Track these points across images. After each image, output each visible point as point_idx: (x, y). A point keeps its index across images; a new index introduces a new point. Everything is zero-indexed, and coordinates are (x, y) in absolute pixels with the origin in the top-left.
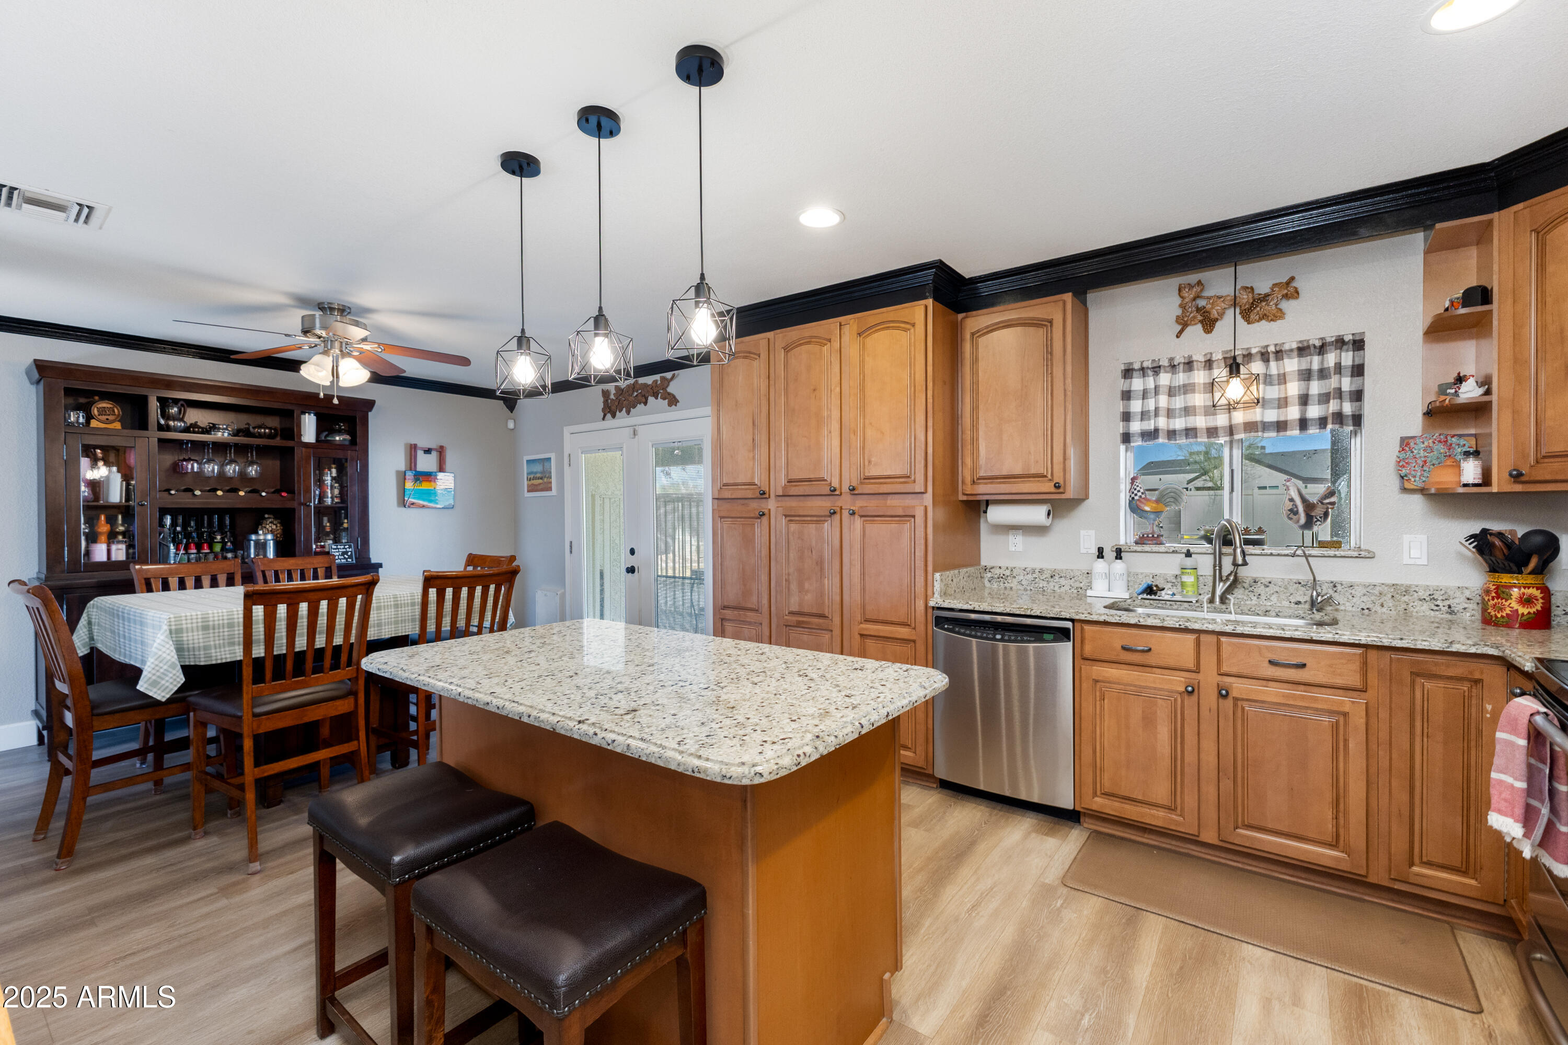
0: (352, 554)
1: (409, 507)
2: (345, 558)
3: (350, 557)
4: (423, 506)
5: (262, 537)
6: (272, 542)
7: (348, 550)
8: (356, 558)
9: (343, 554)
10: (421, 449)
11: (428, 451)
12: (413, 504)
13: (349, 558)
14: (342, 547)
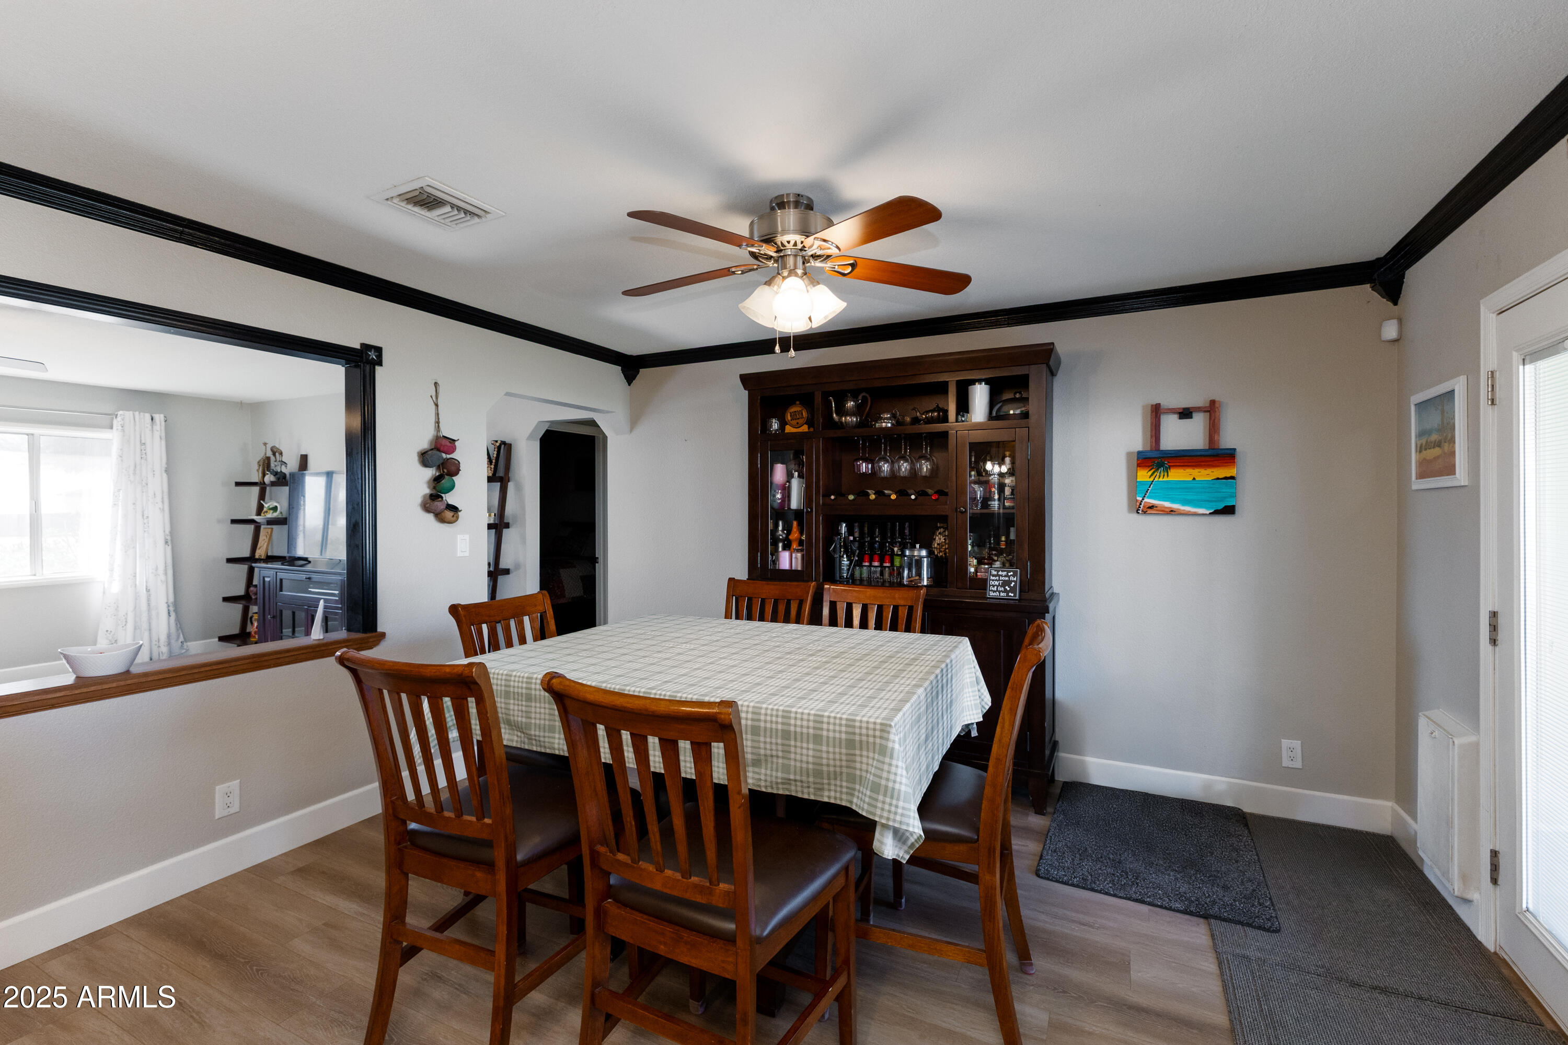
0: (1015, 585)
1: (1145, 512)
2: (1005, 591)
3: (1013, 590)
4: (1172, 512)
5: (916, 553)
6: (925, 559)
7: (1012, 578)
8: (1021, 591)
9: (1005, 583)
10: (1172, 411)
11: (1185, 414)
12: (1152, 507)
13: (1011, 591)
14: (1004, 573)
